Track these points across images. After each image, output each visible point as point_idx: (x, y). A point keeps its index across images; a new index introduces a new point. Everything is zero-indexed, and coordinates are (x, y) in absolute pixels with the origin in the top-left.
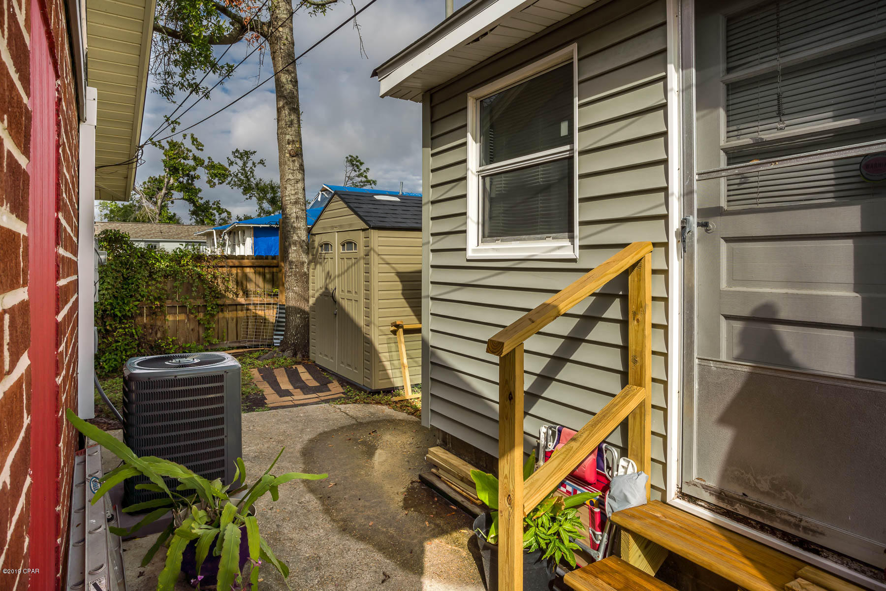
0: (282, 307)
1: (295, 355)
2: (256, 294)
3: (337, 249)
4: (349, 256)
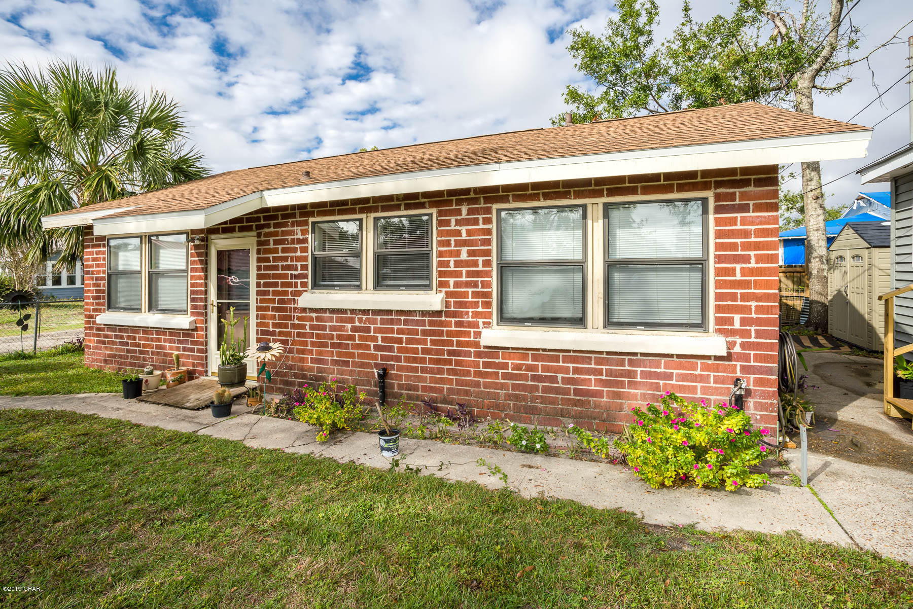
0: (807, 299)
1: (816, 329)
2: (787, 290)
3: (849, 260)
4: (858, 265)
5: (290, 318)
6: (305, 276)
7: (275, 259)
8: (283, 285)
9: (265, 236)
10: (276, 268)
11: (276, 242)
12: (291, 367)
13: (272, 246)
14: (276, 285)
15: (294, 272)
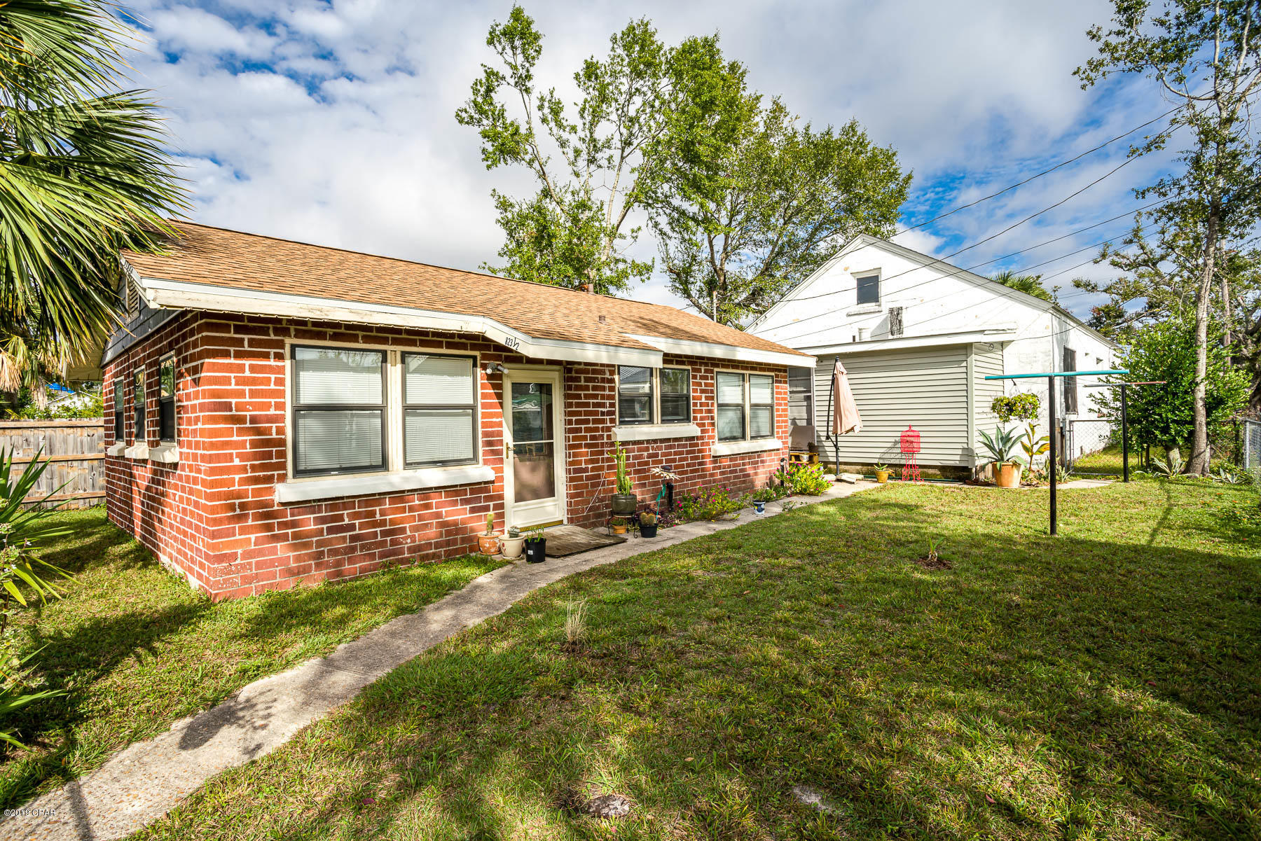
5: (602, 453)
6: (613, 413)
7: (586, 396)
8: (595, 421)
9: (576, 372)
10: (587, 405)
11: (587, 380)
12: (601, 500)
13: (583, 383)
14: (587, 422)
15: (603, 410)
